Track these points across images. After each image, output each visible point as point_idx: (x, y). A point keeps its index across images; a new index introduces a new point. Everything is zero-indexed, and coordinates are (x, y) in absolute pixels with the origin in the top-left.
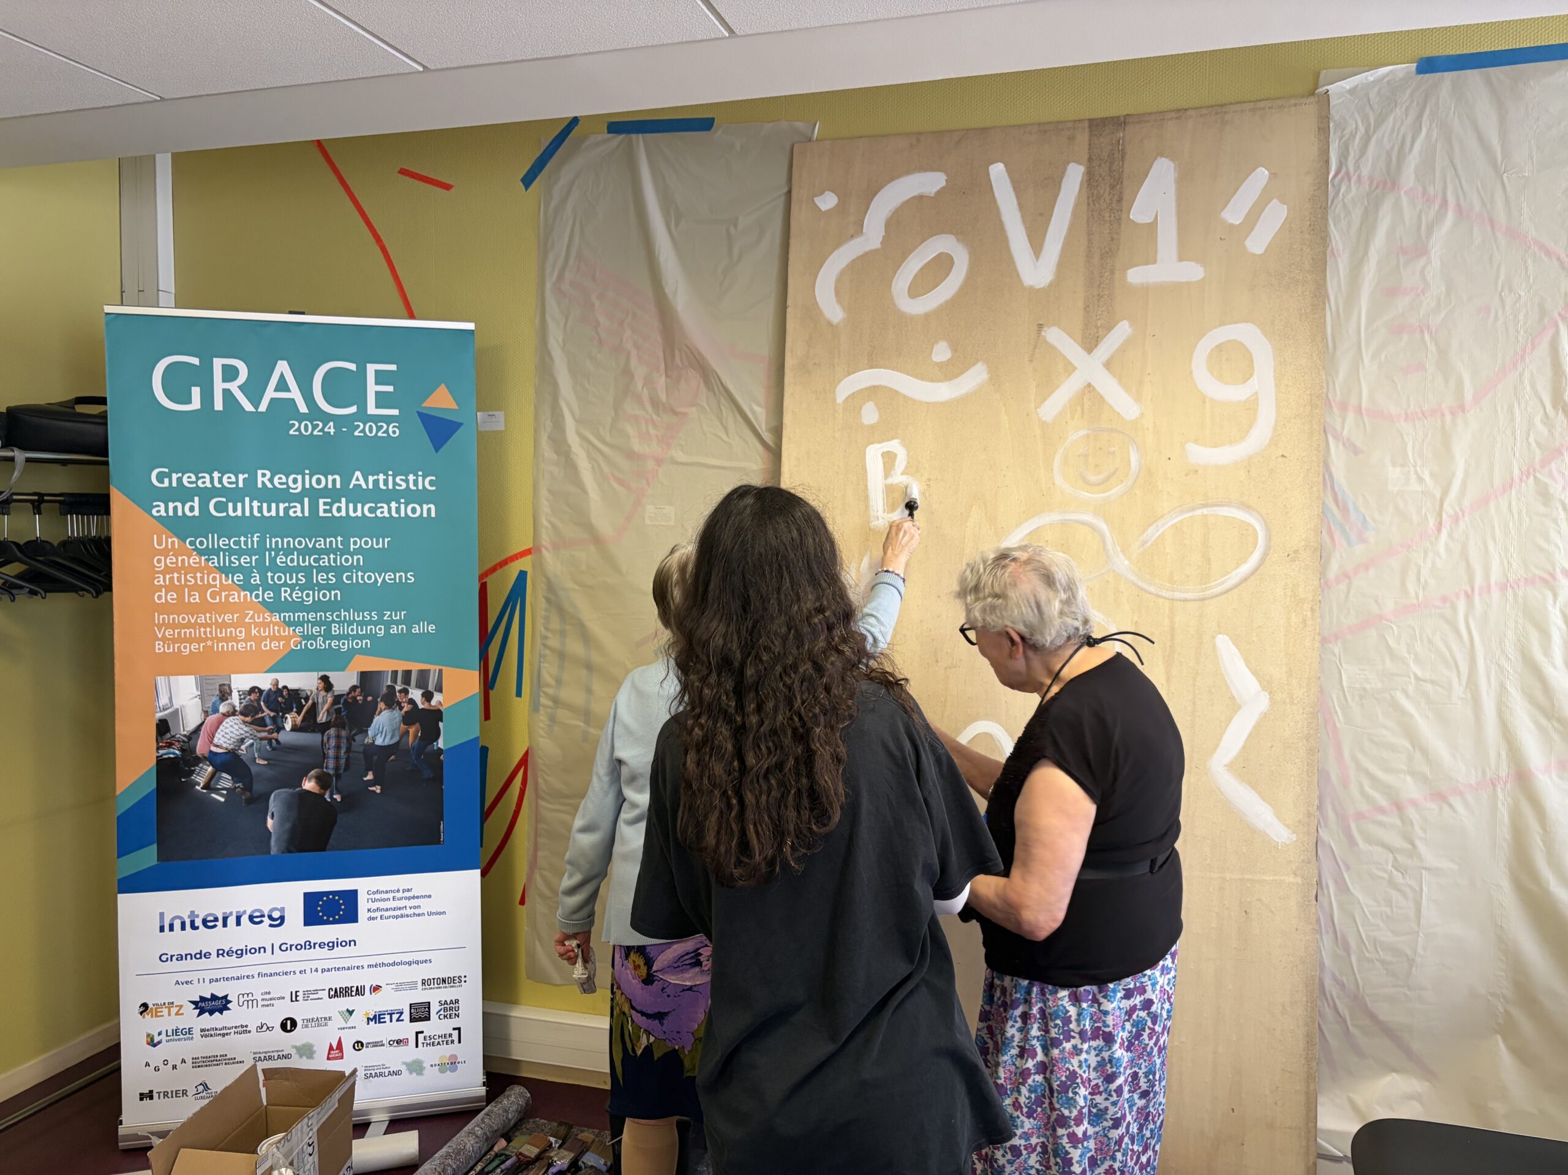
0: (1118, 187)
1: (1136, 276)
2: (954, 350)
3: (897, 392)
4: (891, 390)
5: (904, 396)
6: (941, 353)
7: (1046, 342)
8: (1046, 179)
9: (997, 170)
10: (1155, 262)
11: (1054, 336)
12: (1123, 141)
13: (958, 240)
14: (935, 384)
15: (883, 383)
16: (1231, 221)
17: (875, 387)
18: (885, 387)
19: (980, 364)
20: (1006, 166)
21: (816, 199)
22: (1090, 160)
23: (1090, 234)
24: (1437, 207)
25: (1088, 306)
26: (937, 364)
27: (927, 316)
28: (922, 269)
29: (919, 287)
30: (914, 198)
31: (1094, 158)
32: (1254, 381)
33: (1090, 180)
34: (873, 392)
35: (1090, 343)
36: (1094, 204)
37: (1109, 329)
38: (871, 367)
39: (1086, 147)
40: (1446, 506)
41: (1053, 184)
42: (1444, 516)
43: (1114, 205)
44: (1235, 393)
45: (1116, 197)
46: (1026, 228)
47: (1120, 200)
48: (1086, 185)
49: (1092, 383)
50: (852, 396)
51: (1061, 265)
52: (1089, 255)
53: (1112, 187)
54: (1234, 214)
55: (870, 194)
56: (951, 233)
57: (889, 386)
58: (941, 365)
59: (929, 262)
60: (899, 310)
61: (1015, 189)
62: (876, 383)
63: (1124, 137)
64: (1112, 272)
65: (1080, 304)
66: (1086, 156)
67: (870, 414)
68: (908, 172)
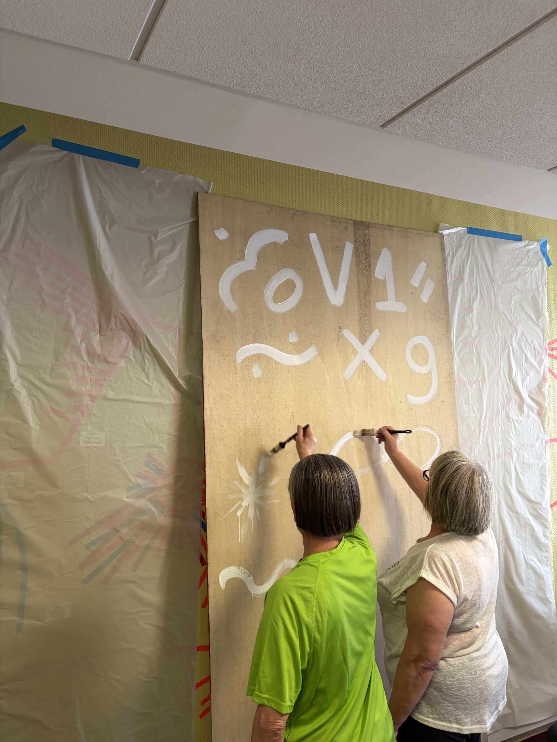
0: (368, 258)
1: (380, 306)
2: (300, 337)
3: (271, 359)
4: (268, 357)
5: (276, 361)
6: (293, 338)
7: (343, 336)
8: (336, 247)
9: (313, 237)
10: (387, 301)
11: (347, 333)
12: (369, 235)
13: (297, 273)
14: (292, 356)
15: (263, 353)
16: (415, 285)
17: (259, 354)
18: (265, 355)
19: (313, 346)
20: (317, 235)
21: (215, 231)
22: (355, 241)
23: (358, 281)
24: (475, 292)
25: (361, 319)
26: (291, 343)
27: (284, 314)
28: (279, 286)
29: (279, 297)
30: (272, 243)
31: (357, 241)
32: (429, 364)
33: (356, 252)
34: (258, 357)
35: (363, 340)
36: (359, 265)
37: (371, 332)
38: (256, 342)
39: (353, 234)
40: (481, 423)
41: (340, 251)
42: (481, 427)
43: (368, 268)
44: (423, 370)
45: (368, 264)
46: (329, 272)
47: (370, 266)
48: (354, 255)
49: (366, 361)
50: (246, 359)
51: (347, 295)
52: (359, 293)
53: (366, 258)
54: (415, 282)
55: (247, 235)
56: (292, 268)
57: (266, 354)
58: (293, 344)
59: (283, 283)
60: (269, 309)
61: (323, 249)
62: (259, 352)
63: (369, 233)
64: (370, 303)
65: (357, 318)
66: (354, 240)
67: (257, 372)
68: (268, 227)
